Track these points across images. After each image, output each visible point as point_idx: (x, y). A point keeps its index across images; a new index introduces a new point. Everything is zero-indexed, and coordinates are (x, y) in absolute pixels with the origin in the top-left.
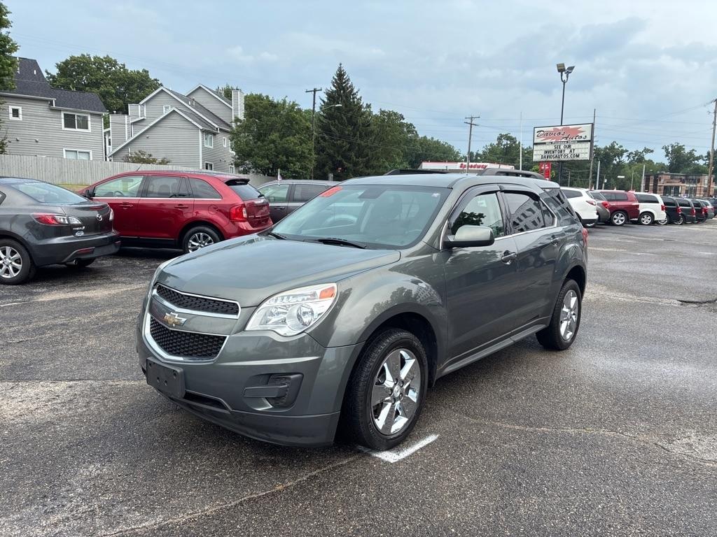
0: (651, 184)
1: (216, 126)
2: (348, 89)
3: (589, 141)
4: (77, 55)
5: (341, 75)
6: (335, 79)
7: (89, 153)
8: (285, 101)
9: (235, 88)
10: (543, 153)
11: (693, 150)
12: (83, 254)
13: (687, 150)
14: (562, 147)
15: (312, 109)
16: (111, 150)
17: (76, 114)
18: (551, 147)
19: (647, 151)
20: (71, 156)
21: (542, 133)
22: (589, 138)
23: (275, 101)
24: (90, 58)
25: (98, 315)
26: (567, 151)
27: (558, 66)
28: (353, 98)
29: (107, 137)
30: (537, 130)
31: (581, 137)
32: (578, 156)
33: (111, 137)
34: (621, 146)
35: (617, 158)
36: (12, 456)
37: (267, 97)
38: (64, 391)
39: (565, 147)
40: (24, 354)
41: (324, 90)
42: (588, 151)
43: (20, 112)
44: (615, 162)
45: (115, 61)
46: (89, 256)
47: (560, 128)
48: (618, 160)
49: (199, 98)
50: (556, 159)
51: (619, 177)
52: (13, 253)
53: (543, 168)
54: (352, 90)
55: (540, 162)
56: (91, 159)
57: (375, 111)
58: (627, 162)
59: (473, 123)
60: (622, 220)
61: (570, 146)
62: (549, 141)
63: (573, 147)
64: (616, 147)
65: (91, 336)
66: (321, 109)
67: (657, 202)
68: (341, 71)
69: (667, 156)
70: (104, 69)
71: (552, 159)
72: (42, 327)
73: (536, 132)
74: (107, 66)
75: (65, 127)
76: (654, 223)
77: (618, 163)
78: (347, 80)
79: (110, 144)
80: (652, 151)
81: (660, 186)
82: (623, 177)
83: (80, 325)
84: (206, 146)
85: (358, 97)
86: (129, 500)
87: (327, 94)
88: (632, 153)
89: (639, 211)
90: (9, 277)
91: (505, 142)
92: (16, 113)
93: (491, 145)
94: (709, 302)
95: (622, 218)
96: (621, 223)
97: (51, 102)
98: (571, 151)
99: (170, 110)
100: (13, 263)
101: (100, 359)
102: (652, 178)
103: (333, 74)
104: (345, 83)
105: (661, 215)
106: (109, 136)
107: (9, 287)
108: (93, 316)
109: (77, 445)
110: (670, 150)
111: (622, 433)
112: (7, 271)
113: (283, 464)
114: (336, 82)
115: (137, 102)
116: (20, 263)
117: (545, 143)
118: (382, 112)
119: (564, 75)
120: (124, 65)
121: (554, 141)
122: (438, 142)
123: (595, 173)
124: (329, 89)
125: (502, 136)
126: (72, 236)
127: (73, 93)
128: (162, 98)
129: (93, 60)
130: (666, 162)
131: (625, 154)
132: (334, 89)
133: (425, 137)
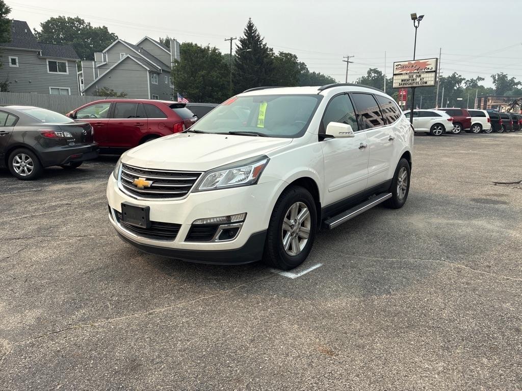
0: (482, 104)
1: (160, 68)
2: (256, 37)
3: (434, 71)
4: (56, 16)
5: (250, 27)
6: (246, 30)
7: (68, 90)
8: (208, 47)
9: (172, 39)
10: (400, 81)
11: (514, 78)
12: (75, 158)
13: (509, 78)
14: (414, 77)
15: (229, 53)
16: (83, 88)
17: (57, 61)
18: (407, 77)
19: (480, 79)
20: (56, 93)
21: (400, 66)
22: (433, 70)
23: (203, 47)
24: (65, 19)
25: (90, 198)
26: (418, 80)
27: (412, 15)
28: (260, 44)
29: (80, 78)
30: (396, 64)
31: (429, 68)
32: (426, 83)
33: (83, 78)
34: (460, 76)
35: (457, 85)
36: (49, 279)
37: (196, 45)
38: (76, 243)
39: (417, 76)
40: (45, 221)
41: (238, 38)
42: (433, 79)
43: (17, 61)
44: (455, 88)
45: (83, 20)
46: (79, 160)
47: (413, 62)
48: (458, 86)
49: (146, 47)
50: (410, 86)
51: (458, 99)
52: (27, 158)
53: (401, 94)
54: (259, 38)
55: (398, 88)
56: (70, 94)
57: (277, 53)
58: (465, 88)
59: (349, 60)
60: (458, 130)
61: (420, 76)
62: (404, 72)
63: (422, 76)
64: (457, 76)
65: (88, 211)
66: (236, 52)
67: (485, 116)
68: (250, 24)
69: (494, 82)
70: (75, 27)
71: (407, 86)
72: (54, 206)
73: (395, 65)
74: (77, 25)
75: (50, 71)
76: (482, 131)
77: (458, 89)
78: (255, 31)
79: (82, 83)
80: (483, 79)
81: (489, 105)
82: (461, 99)
83: (79, 204)
84: (152, 83)
85: (264, 43)
86: (128, 300)
87: (241, 41)
88: (468, 81)
89: (471, 123)
90: (25, 175)
91: (373, 75)
92: (14, 62)
93: (363, 77)
94: (515, 183)
95: (459, 128)
96: (457, 132)
97: (39, 52)
98: (421, 79)
99: (125, 56)
100: (27, 165)
101: (95, 224)
102: (483, 99)
103: (245, 26)
104: (253, 32)
105: (487, 126)
106: (82, 76)
107: (26, 182)
108: (87, 199)
109: (90, 272)
110: (497, 78)
111: (444, 261)
112: (23, 171)
113: (223, 280)
114: (247, 32)
115: (101, 51)
116: (32, 166)
117: (401, 74)
118: (281, 54)
119: (417, 22)
120: (89, 23)
121: (408, 72)
122: (323, 76)
123: (440, 96)
124: (242, 37)
125: (371, 70)
126: (67, 146)
127: (54, 46)
128: (120, 47)
129: (67, 20)
130: (494, 87)
131: (463, 82)
132: (246, 37)
133: (314, 73)
